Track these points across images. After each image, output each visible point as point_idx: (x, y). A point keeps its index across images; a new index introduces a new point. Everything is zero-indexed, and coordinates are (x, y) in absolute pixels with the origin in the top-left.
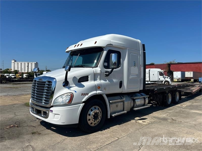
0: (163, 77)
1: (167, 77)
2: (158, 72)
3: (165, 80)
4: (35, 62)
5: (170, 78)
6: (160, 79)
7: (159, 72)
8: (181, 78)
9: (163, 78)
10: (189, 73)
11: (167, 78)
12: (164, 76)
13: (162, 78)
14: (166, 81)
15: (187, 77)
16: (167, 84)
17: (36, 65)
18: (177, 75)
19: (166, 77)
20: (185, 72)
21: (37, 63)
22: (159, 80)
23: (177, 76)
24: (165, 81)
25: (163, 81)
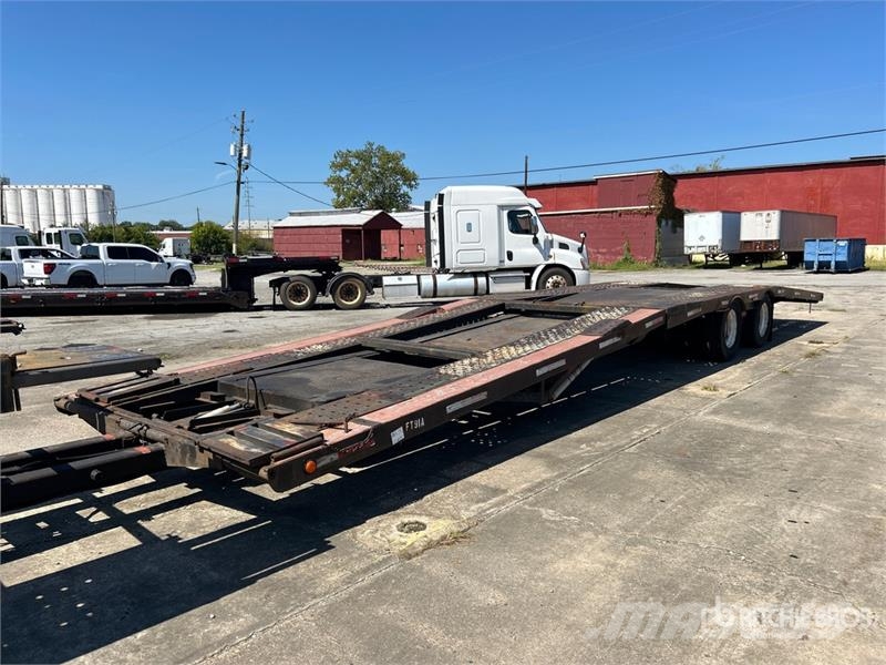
0: (536, 241)
1: (558, 238)
2: (501, 207)
3: (551, 261)
4: (100, 187)
5: (580, 250)
6: (510, 256)
7: (506, 212)
8: (720, 245)
9: (534, 250)
10: (759, 218)
11: (563, 246)
12: (542, 235)
13: (525, 251)
14: (551, 269)
15: (750, 242)
16: (556, 285)
17: (105, 195)
18: (703, 230)
19: (556, 245)
20: (740, 213)
21: (107, 188)
22: (508, 264)
23: (702, 238)
24: (548, 267)
25: (531, 270)
